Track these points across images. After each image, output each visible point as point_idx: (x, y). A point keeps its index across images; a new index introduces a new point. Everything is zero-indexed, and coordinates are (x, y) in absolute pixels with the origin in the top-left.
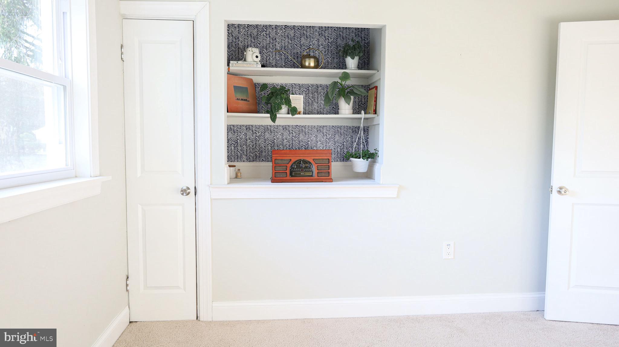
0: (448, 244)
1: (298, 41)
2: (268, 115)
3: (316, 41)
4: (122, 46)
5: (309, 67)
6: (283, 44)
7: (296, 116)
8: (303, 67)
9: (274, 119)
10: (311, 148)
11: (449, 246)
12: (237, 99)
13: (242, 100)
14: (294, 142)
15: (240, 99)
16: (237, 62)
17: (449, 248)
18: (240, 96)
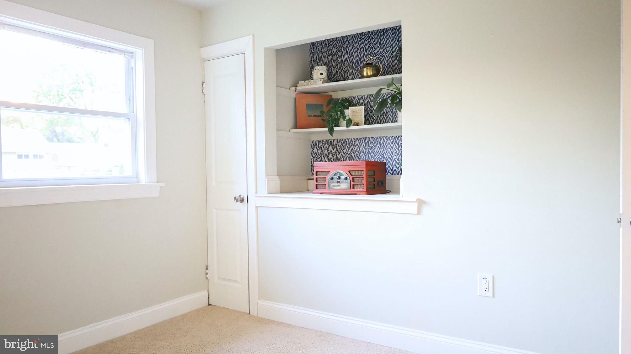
0: (483, 278)
1: (372, 51)
2: (326, 129)
3: (389, 48)
4: (203, 83)
5: (368, 77)
6: (359, 57)
7: (352, 128)
8: (363, 77)
9: (331, 131)
10: (387, 160)
11: (485, 280)
12: (309, 116)
13: (315, 116)
14: (370, 155)
15: (313, 116)
16: (305, 82)
17: (485, 282)
18: (311, 113)
